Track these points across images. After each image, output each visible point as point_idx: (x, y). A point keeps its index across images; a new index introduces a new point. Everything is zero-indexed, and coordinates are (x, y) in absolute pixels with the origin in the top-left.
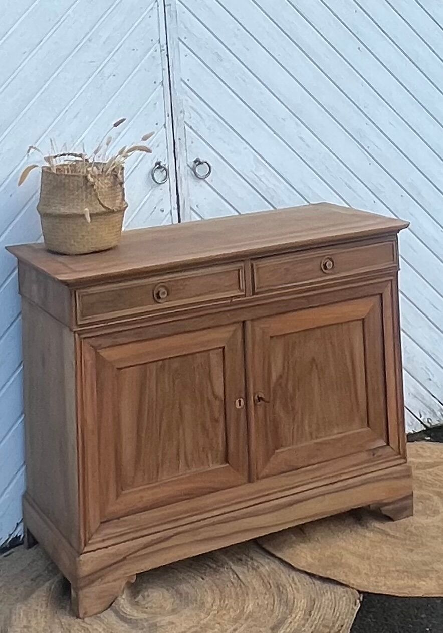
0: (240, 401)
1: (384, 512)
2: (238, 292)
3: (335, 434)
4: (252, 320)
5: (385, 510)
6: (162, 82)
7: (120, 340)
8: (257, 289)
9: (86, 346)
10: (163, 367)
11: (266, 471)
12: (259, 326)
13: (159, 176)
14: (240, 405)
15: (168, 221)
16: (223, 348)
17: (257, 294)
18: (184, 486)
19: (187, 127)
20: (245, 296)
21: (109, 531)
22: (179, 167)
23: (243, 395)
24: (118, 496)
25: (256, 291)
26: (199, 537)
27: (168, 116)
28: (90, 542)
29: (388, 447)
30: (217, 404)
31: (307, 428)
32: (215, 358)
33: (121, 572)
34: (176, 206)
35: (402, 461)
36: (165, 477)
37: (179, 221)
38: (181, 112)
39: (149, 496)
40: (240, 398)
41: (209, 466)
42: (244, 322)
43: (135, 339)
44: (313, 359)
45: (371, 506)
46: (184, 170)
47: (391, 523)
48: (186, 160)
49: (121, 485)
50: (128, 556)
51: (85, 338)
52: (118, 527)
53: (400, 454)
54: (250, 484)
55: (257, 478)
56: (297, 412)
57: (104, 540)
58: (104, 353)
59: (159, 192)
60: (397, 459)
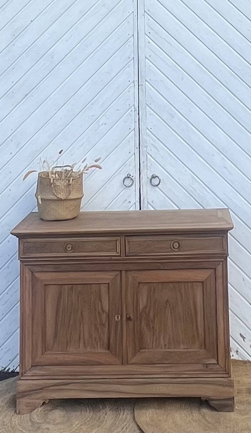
0: (118, 317)
1: (211, 404)
2: (116, 254)
3: (182, 348)
4: (126, 271)
5: (212, 403)
6: (134, 129)
7: (45, 269)
8: (128, 253)
9: (27, 270)
10: (72, 288)
11: (133, 361)
12: (131, 275)
13: (128, 182)
14: (118, 319)
15: (133, 208)
16: (109, 284)
17: (128, 256)
18: (83, 358)
19: (148, 155)
20: (120, 256)
21: (36, 371)
22: (142, 178)
23: (120, 313)
24: (43, 354)
25: (127, 254)
26: (87, 388)
27: (137, 148)
28: (25, 375)
29: (218, 364)
30: (104, 316)
31: (162, 340)
32: (104, 289)
33: (39, 396)
34: (138, 200)
35: (226, 376)
36: (71, 349)
37: (140, 209)
38: (145, 147)
39: (61, 358)
40: (118, 314)
41: (98, 349)
42: (121, 271)
43: (53, 270)
44: (167, 301)
45: (202, 398)
46: (145, 180)
47: (216, 412)
48: (146, 174)
49: (45, 349)
50: (45, 387)
51: (25, 265)
52: (40, 370)
53: (226, 371)
54: (123, 366)
55: (128, 364)
56: (156, 330)
57: (32, 376)
58: (37, 275)
59: (128, 191)
60: (224, 374)
